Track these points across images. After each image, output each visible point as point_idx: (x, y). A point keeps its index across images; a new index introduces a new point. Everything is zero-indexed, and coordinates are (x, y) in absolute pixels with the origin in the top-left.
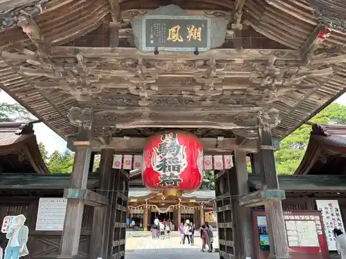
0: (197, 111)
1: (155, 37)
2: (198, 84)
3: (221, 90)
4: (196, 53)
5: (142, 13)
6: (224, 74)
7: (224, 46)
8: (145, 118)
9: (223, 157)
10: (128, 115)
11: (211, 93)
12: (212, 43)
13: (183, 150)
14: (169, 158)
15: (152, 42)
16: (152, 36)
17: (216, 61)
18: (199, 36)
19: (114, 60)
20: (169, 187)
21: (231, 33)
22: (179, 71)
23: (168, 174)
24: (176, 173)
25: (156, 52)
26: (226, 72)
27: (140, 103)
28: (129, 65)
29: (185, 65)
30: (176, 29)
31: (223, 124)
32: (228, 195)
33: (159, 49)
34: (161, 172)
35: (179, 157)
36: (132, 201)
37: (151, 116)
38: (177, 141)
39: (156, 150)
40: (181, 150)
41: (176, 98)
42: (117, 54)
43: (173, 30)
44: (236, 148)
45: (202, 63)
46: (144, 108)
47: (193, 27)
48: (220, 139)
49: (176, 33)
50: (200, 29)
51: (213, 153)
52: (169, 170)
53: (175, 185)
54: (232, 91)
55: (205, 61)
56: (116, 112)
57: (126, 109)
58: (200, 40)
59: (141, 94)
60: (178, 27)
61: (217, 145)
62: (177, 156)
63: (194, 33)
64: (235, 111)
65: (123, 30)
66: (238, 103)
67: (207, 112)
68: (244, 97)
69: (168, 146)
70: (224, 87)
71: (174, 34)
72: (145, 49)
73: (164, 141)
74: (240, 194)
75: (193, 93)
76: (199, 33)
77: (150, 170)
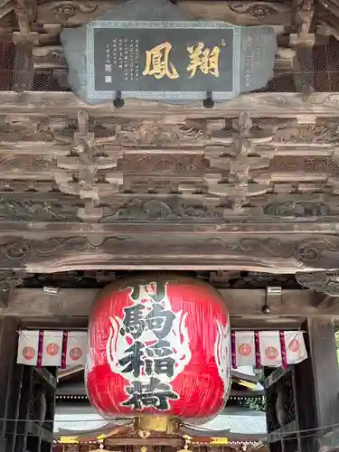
0: (214, 232)
1: (115, 68)
2: (215, 170)
3: (268, 182)
4: (209, 103)
5: (86, 9)
6: (272, 149)
7: (272, 86)
8: (93, 250)
9: (282, 336)
10: (52, 242)
11: (244, 191)
12: (243, 81)
13: (179, 323)
14: (148, 343)
15: (108, 79)
16: (108, 68)
17: (254, 120)
18: (215, 66)
19: (22, 119)
20: (146, 411)
21: (288, 55)
22: (169, 141)
23: (145, 379)
24: (164, 378)
25: (118, 102)
26: (276, 144)
27: (81, 213)
28: (56, 130)
29: (184, 128)
30: (163, 51)
31: (272, 262)
32: (294, 429)
33: (125, 94)
34: (129, 376)
35: (172, 339)
36: (64, 440)
37: (106, 245)
38: (166, 303)
39: (117, 322)
40: (176, 323)
41: (165, 201)
42: (30, 106)
43: (156, 52)
44: (311, 313)
45: (221, 125)
46: (91, 224)
47: (201, 45)
48: (273, 291)
49: (162, 59)
50: (216, 50)
51: (258, 327)
52: (149, 370)
53: (163, 405)
54: (295, 184)
55: (229, 121)
56: (27, 235)
57: (50, 228)
58: (216, 73)
59: (84, 194)
60: (168, 46)
61: (265, 308)
62: (167, 338)
63: (203, 60)
64: (301, 231)
65: (43, 51)
66: (308, 212)
67: (235, 234)
68: (321, 198)
69: (145, 313)
70: (276, 177)
71: (157, 63)
72: (92, 95)
73: (136, 302)
74: (322, 427)
75: (203, 190)
76: (215, 59)
77: (103, 371)
